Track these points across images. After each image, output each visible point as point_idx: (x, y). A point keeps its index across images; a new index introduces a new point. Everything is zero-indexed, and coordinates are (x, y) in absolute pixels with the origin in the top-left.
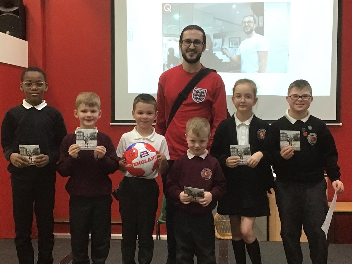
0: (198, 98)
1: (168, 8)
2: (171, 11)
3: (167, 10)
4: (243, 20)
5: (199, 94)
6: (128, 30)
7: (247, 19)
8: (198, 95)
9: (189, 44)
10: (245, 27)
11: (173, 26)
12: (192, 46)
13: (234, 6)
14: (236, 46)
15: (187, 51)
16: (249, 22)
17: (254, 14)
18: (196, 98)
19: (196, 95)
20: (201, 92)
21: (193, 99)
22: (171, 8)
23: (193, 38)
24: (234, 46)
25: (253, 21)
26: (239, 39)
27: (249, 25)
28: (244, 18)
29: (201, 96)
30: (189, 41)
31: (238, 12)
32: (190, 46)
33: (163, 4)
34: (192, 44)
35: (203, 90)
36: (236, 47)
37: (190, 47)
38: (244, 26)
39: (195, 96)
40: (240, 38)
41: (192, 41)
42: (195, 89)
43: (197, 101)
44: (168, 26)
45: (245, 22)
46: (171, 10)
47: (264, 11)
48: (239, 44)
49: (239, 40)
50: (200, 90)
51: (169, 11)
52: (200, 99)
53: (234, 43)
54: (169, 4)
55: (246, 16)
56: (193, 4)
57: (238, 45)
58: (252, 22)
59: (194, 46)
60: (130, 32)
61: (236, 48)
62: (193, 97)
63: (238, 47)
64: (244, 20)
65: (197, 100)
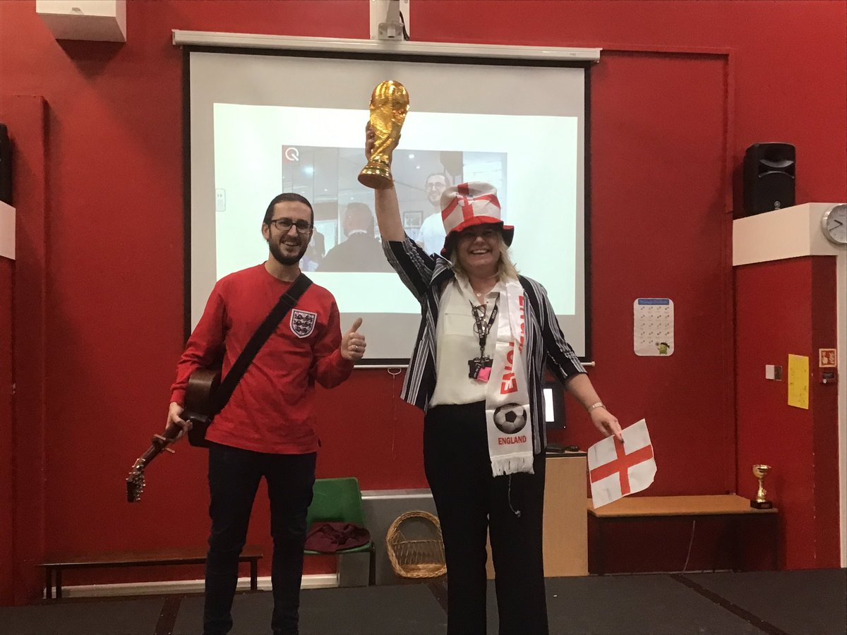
0: (301, 330)
1: (293, 155)
2: (297, 160)
3: (292, 157)
4: (427, 182)
5: (302, 321)
6: (217, 192)
7: (433, 180)
8: (301, 324)
9: (288, 228)
10: (432, 193)
11: (302, 187)
12: (293, 232)
13: (411, 156)
14: (414, 226)
15: (282, 240)
16: (438, 184)
17: (447, 172)
18: (298, 330)
19: (297, 324)
20: (307, 318)
21: (292, 330)
22: (298, 154)
23: (295, 216)
24: (411, 226)
25: (444, 183)
26: (420, 213)
27: (438, 189)
28: (429, 177)
29: (306, 325)
30: (287, 222)
31: (418, 167)
32: (288, 231)
33: (283, 146)
34: (294, 227)
35: (311, 315)
36: (415, 228)
37: (289, 234)
38: (428, 191)
39: (295, 326)
40: (422, 212)
41: (294, 222)
42: (294, 312)
43: (300, 335)
44: (292, 186)
45: (431, 185)
46: (298, 157)
47: (464, 167)
48: (420, 222)
49: (420, 216)
50: (304, 314)
51: (295, 160)
52: (305, 331)
53: (412, 220)
54: (296, 147)
55: (434, 175)
56: (338, 148)
57: (418, 224)
58: (443, 185)
59: (297, 231)
60: (221, 196)
61: (416, 230)
62: (292, 326)
63: (419, 228)
64: (429, 182)
65: (300, 333)
